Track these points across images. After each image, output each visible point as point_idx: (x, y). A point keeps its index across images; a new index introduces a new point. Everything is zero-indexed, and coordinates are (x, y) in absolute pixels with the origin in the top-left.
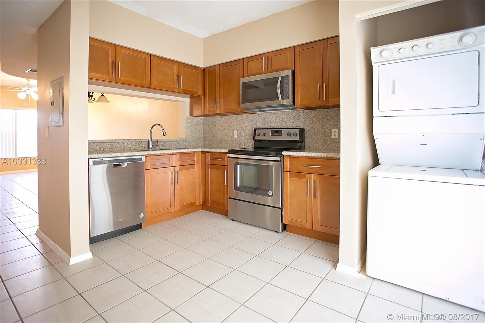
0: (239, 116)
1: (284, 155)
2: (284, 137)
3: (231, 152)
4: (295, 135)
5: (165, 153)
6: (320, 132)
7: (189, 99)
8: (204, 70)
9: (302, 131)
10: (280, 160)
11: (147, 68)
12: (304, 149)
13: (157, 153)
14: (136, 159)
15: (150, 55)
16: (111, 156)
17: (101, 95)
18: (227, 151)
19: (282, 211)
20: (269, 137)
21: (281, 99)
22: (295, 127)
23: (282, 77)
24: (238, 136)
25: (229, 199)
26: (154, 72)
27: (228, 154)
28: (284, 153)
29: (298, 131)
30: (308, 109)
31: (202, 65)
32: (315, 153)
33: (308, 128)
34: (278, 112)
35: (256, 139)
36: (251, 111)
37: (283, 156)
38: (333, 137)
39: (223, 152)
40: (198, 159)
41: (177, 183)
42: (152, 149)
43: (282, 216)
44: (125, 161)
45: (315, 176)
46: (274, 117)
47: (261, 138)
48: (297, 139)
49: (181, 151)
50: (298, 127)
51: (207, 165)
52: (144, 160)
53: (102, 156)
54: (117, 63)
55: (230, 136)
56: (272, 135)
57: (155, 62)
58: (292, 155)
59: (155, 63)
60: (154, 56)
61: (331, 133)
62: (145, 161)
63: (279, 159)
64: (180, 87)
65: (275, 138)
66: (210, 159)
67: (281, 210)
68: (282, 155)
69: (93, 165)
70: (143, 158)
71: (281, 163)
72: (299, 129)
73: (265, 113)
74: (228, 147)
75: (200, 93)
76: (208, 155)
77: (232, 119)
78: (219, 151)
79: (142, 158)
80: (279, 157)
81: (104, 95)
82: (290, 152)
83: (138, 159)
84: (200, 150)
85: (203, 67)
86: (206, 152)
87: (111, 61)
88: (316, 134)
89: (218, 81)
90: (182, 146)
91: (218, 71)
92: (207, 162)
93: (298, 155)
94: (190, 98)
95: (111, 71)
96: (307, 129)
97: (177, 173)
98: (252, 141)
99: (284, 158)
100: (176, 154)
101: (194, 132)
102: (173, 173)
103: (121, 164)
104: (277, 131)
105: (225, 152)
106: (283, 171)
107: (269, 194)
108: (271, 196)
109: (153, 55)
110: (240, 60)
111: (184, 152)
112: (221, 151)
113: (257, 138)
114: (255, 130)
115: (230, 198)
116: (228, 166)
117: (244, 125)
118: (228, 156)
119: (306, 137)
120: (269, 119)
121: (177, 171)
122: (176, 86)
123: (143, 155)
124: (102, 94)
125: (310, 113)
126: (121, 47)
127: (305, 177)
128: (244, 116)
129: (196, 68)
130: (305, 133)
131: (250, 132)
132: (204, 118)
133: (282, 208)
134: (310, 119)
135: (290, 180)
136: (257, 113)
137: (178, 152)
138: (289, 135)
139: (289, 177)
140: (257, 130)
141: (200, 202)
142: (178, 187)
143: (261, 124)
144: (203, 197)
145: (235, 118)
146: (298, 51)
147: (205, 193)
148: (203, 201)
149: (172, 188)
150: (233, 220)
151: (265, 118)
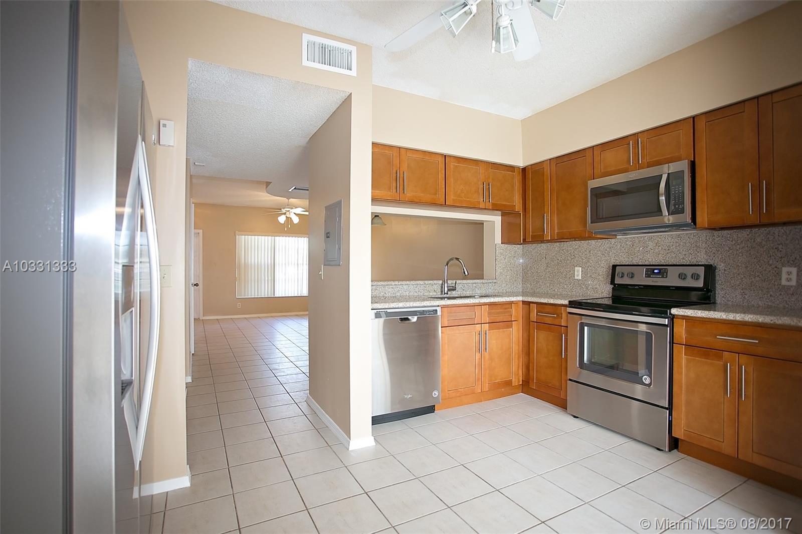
0: (584, 244)
1: (674, 315)
2: (672, 280)
3: (573, 304)
4: (695, 277)
5: (469, 302)
6: (752, 273)
7: (500, 217)
8: (524, 170)
9: (710, 270)
10: (667, 323)
11: (441, 176)
12: (714, 303)
13: (457, 303)
14: (429, 311)
15: (445, 156)
16: (397, 306)
17: (375, 216)
18: (566, 302)
19: (670, 414)
20: (641, 279)
21: (667, 215)
22: (695, 263)
23: (669, 174)
24: (582, 277)
25: (569, 382)
26: (451, 181)
27: (568, 308)
28: (674, 311)
29: (701, 271)
30: (723, 228)
31: (521, 163)
32: (743, 315)
33: (722, 265)
34: (658, 236)
35: (616, 283)
36: (610, 235)
37: (673, 318)
38: (784, 282)
39: (559, 303)
40: (517, 313)
41: (486, 349)
42: (448, 296)
43: (670, 423)
44: (414, 313)
45: (743, 359)
46: (651, 245)
47: (626, 281)
48: (700, 284)
49: (492, 300)
50: (700, 263)
51: (531, 323)
52: (439, 313)
53: (387, 307)
54: (402, 173)
55: (568, 276)
56: (648, 276)
57: (452, 165)
58: (691, 315)
59: (452, 166)
60: (450, 156)
61: (779, 274)
64: (488, 200)
65: (653, 281)
66: (537, 314)
67: (668, 411)
68: (670, 314)
69: (376, 318)
70: (439, 309)
71: (668, 328)
72: (703, 267)
73: (634, 238)
74: (565, 294)
75: (518, 207)
76: (534, 308)
77: (572, 248)
78: (552, 301)
79: (437, 310)
80: (666, 318)
81: (378, 216)
82: (687, 311)
83: (431, 312)
84: (520, 298)
85: (522, 166)
86: (529, 303)
87: (395, 171)
88: (742, 276)
89: (548, 186)
90: (490, 290)
91: (547, 171)
92: (532, 319)
93: (705, 317)
94: (502, 216)
95: (394, 185)
96: (721, 267)
97: (486, 334)
98: (608, 285)
99: (674, 319)
100: (485, 304)
101: (509, 269)
102: (479, 334)
103: (409, 317)
104: (657, 270)
105: (563, 305)
106: (672, 343)
107: (644, 381)
108: (649, 385)
110: (587, 150)
111: (497, 301)
112: (556, 303)
113: (618, 281)
114: (614, 267)
115: (570, 380)
116: (567, 327)
117: (593, 259)
118: (568, 311)
119: (720, 282)
120: (641, 249)
121: (486, 331)
122: (482, 200)
123: (438, 306)
125: (729, 236)
126: (407, 149)
127: (720, 358)
128: (593, 242)
129: (511, 168)
130: (717, 273)
131: (603, 270)
132: (525, 246)
133: (670, 408)
134: (728, 249)
135: (687, 360)
136: (618, 237)
137: (487, 301)
138: (682, 276)
139: (685, 355)
140: (617, 267)
141: (519, 382)
142: (487, 355)
143: (624, 256)
144: (524, 373)
145: (576, 247)
146: (701, 125)
147: (528, 367)
148: (524, 379)
149: (478, 356)
150: (575, 417)
151: (633, 246)
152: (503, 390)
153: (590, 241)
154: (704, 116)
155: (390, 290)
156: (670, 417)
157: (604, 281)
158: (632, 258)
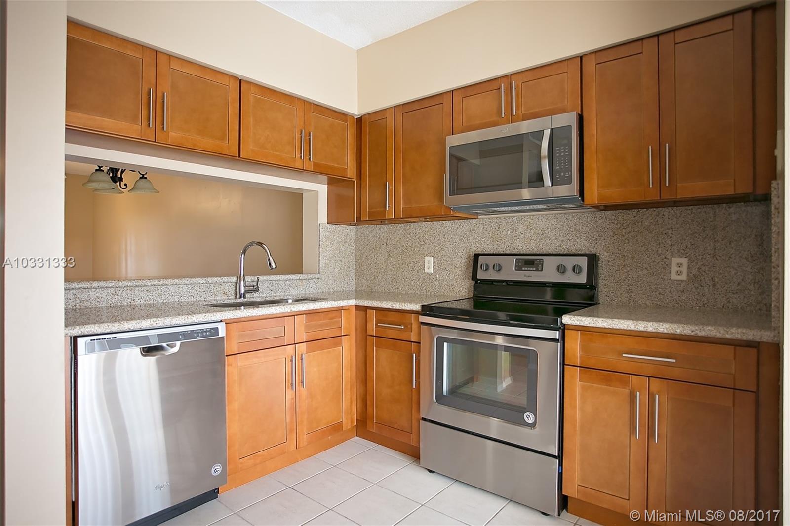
0: (437, 225)
1: (566, 325)
2: (549, 274)
3: (428, 310)
4: (576, 269)
5: (275, 312)
6: (639, 265)
7: (327, 186)
8: (360, 121)
9: (593, 259)
10: (556, 337)
11: (233, 110)
12: (598, 304)
13: (254, 315)
14: (202, 331)
15: (241, 80)
16: (138, 327)
17: (141, 178)
18: (417, 307)
19: (561, 464)
20: (510, 272)
21: (550, 185)
22: (574, 252)
23: (552, 129)
24: (434, 269)
25: (422, 422)
26: (249, 121)
27: (420, 316)
28: (567, 319)
29: (583, 262)
30: (607, 208)
31: (356, 110)
33: (606, 254)
34: (530, 215)
35: (478, 278)
36: (469, 213)
37: (564, 328)
38: (674, 276)
39: (408, 309)
40: (349, 324)
41: (302, 382)
42: (245, 300)
43: (561, 475)
44: (174, 337)
45: (656, 382)
46: (521, 228)
47: (492, 275)
48: (582, 279)
49: (311, 306)
50: (579, 253)
51: (368, 337)
52: (221, 333)
53: (114, 329)
54: (159, 95)
55: (416, 269)
56: (518, 268)
57: (250, 97)
58: (588, 326)
59: (252, 99)
60: (250, 83)
61: (669, 266)
62: (224, 335)
63: (556, 335)
64: (308, 158)
65: (525, 276)
66: (376, 325)
67: (558, 461)
68: (562, 323)
69: (88, 352)
70: (222, 328)
71: (559, 344)
72: (586, 258)
73: (500, 218)
74: (412, 293)
75: (351, 172)
76: (373, 316)
77: (421, 231)
78: (397, 306)
79: (218, 328)
80: (556, 330)
81: (146, 178)
82: (583, 319)
83: (206, 332)
84: (353, 302)
85: (357, 114)
86: (366, 309)
87: (145, 89)
88: (628, 269)
89: (391, 144)
90: (312, 290)
91: (390, 122)
92: (369, 332)
93: (607, 327)
94: (328, 184)
95: (144, 112)
96: (604, 256)
97: (302, 359)
98: (467, 280)
99: (566, 331)
100: (300, 314)
101: (337, 258)
102: (292, 361)
103: (164, 345)
104: (529, 261)
105: (413, 311)
106: (563, 364)
107: (526, 419)
108: (533, 426)
109: (246, 81)
110: (445, 96)
111: (319, 308)
112: (403, 308)
113: (481, 275)
114: (476, 256)
115: (424, 419)
116: (420, 343)
117: (448, 246)
118: (420, 321)
119: (603, 276)
120: (509, 233)
121: (302, 355)
122: (299, 156)
123: (221, 321)
124: (143, 175)
125: (613, 217)
126: (170, 57)
127: (625, 383)
128: (448, 223)
129: (342, 115)
130: (600, 265)
131: (460, 261)
132: (359, 227)
133: (560, 457)
134: (612, 234)
135: (583, 388)
136: (480, 217)
137: (303, 309)
138: (561, 269)
139: (580, 381)
140: (480, 257)
141: (352, 422)
142: (303, 391)
143: (488, 243)
144: (359, 409)
145: (427, 230)
146: (590, 66)
147: (364, 401)
148: (359, 418)
149: (290, 394)
150: (430, 471)
151: (499, 228)
152: (330, 437)
153: (444, 222)
154: (593, 56)
155: (142, 294)
156: (560, 467)
157: (462, 275)
158: (497, 245)
